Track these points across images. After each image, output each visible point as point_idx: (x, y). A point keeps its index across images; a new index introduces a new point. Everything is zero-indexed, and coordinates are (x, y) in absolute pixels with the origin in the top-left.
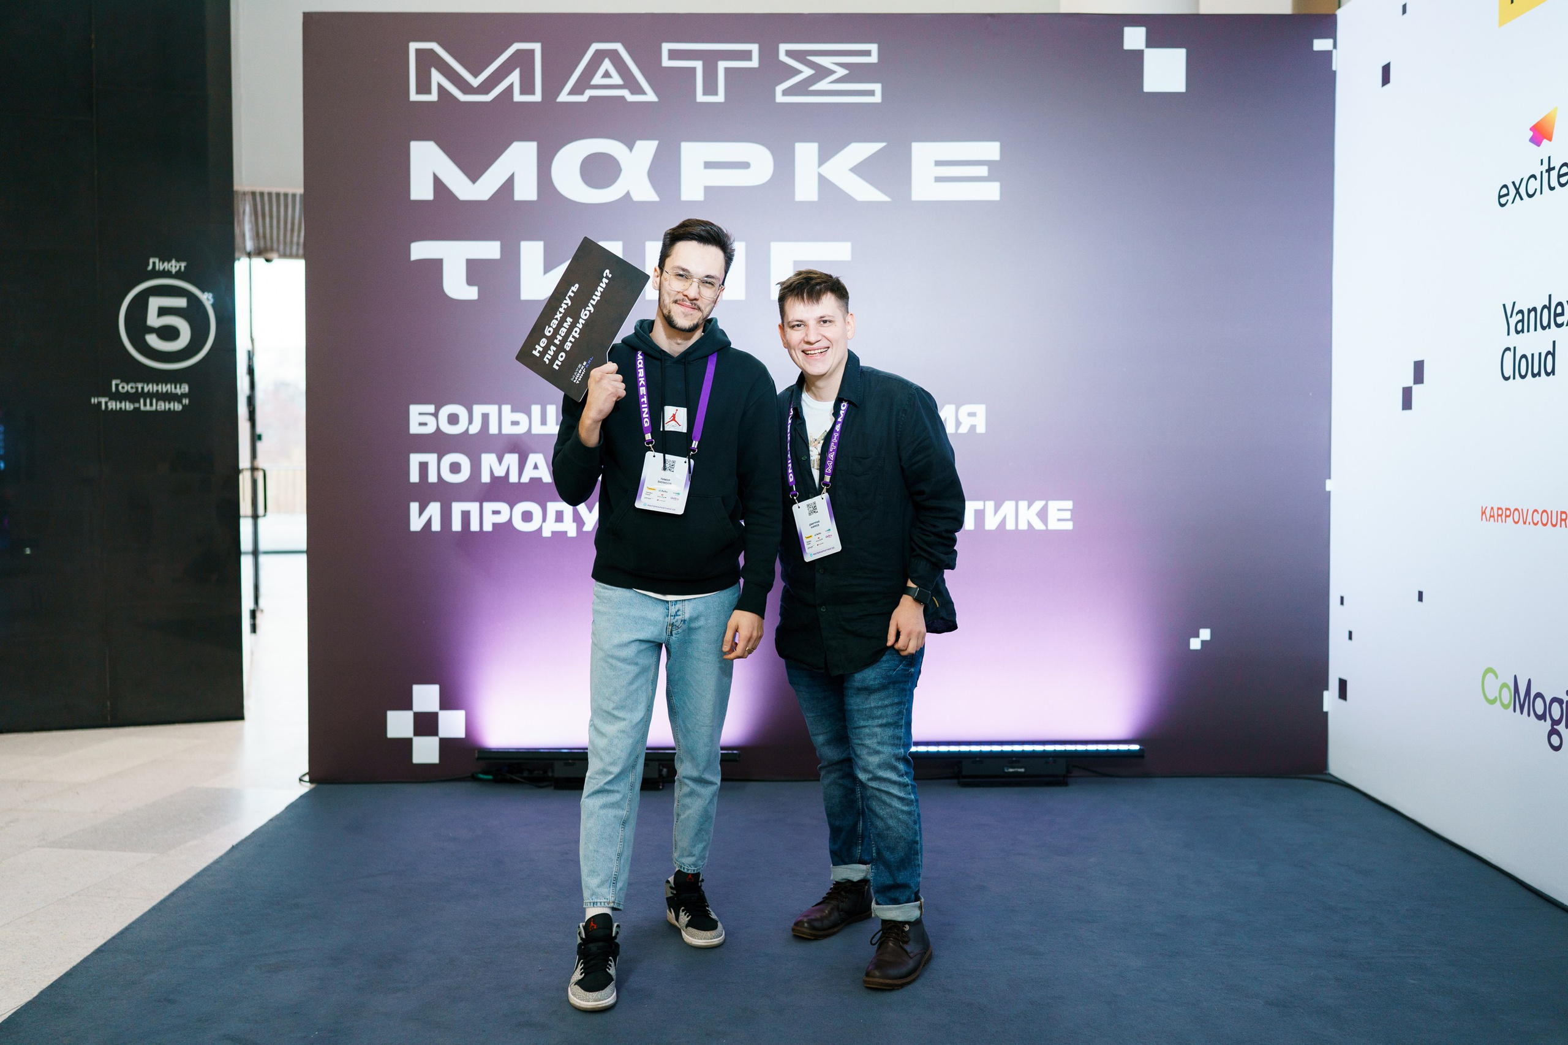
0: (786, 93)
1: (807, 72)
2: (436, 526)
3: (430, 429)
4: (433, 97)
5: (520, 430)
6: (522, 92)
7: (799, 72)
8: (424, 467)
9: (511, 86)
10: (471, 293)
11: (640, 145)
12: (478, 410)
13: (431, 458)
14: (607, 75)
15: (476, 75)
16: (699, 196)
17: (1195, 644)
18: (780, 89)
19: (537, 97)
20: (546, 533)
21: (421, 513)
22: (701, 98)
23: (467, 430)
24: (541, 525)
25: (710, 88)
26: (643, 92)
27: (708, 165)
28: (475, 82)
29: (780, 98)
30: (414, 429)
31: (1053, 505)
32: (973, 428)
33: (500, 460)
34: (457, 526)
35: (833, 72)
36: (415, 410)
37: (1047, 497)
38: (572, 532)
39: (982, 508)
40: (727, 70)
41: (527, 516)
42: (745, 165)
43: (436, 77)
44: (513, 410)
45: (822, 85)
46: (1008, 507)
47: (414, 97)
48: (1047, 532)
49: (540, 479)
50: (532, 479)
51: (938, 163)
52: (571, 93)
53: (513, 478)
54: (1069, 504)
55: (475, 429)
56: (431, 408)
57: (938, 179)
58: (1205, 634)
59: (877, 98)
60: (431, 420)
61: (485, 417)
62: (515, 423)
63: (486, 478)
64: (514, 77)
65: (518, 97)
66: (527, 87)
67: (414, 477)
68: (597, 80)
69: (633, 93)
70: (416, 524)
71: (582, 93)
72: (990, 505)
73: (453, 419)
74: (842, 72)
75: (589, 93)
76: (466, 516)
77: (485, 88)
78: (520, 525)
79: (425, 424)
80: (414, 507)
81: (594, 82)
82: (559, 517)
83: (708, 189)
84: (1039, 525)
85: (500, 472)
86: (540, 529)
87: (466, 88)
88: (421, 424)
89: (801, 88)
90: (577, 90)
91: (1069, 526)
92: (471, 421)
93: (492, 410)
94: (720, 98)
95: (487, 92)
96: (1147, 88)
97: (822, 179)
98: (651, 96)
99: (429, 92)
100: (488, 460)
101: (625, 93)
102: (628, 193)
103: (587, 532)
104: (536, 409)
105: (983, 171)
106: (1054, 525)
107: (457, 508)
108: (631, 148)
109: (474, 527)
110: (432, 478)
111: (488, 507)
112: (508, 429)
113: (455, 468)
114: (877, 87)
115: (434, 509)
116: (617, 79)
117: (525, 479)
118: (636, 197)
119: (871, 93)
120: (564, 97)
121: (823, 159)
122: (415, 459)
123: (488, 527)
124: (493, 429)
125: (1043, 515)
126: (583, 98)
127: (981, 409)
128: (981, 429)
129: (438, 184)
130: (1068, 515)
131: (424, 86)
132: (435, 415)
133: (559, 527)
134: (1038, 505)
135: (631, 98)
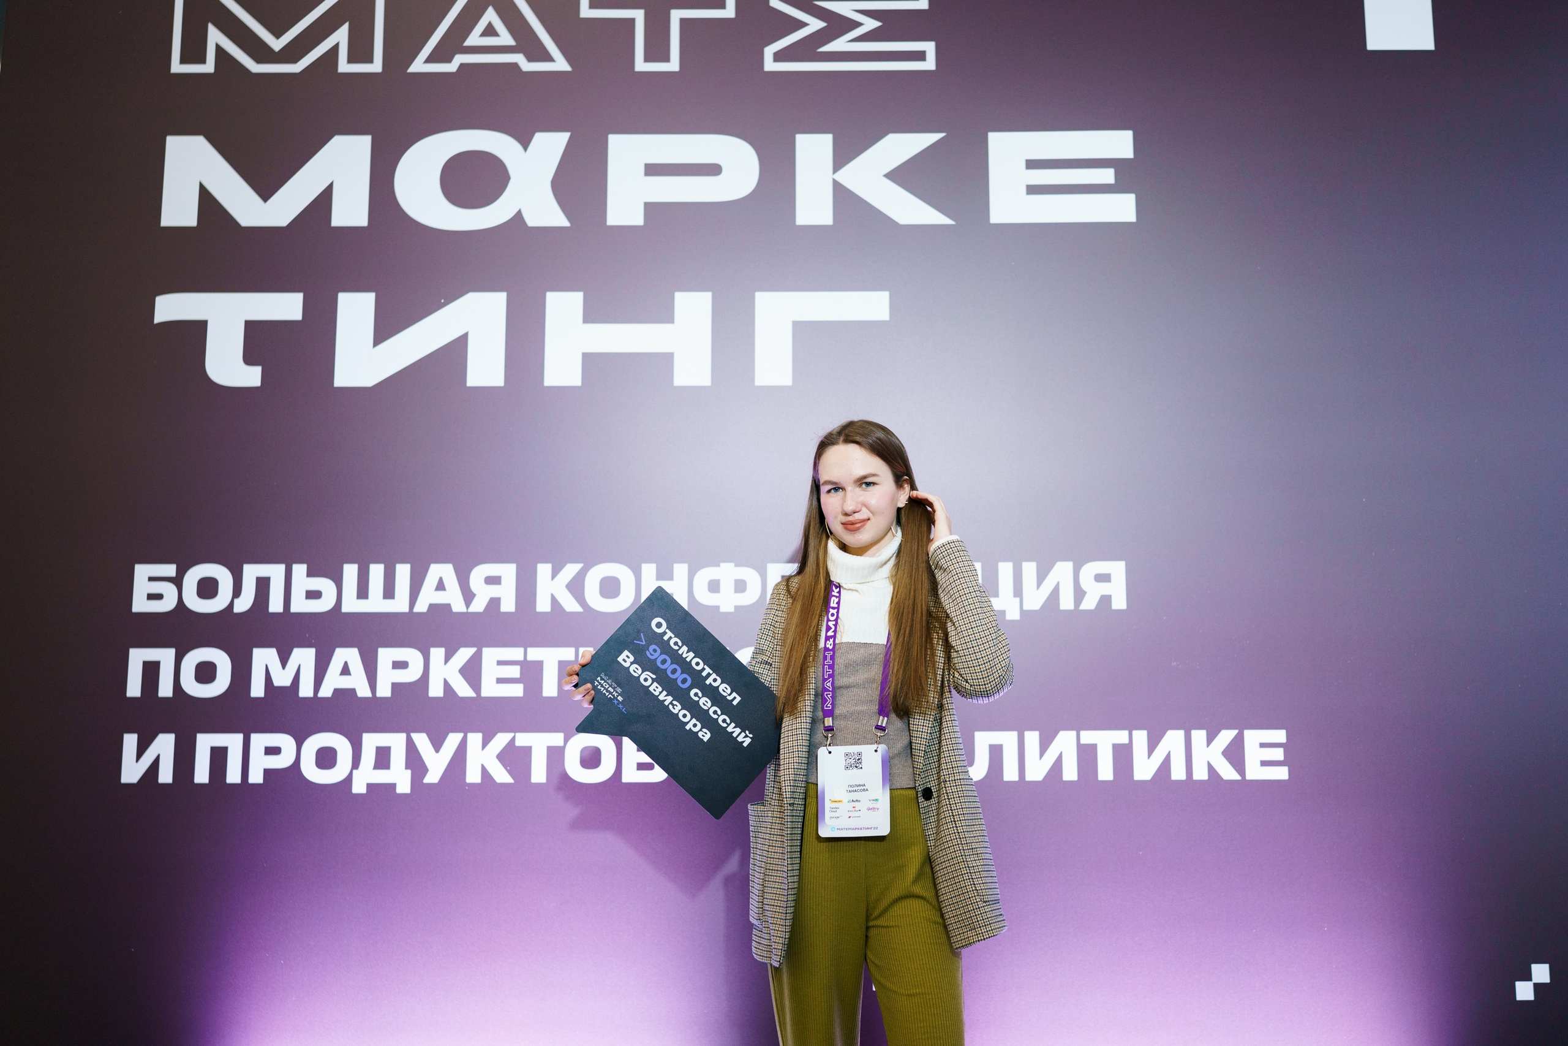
0: (779, 57)
1: (815, 24)
2: (166, 776)
3: (167, 605)
4: (209, 67)
5: (323, 605)
6: (351, 60)
7: (803, 25)
8: (151, 670)
9: (335, 48)
10: (251, 377)
11: (540, 138)
12: (251, 572)
13: (165, 656)
14: (490, 31)
15: (278, 35)
16: (637, 218)
17: (1524, 991)
18: (769, 51)
19: (376, 66)
20: (359, 787)
21: (140, 753)
22: (641, 65)
23: (231, 605)
24: (351, 774)
25: (657, 50)
26: (550, 59)
27: (652, 170)
28: (277, 44)
29: (770, 65)
30: (140, 604)
31: (1253, 738)
32: (1106, 600)
33: (284, 662)
34: (202, 774)
35: (858, 24)
36: (142, 572)
37: (1243, 723)
38: (404, 786)
39: (1126, 741)
40: (683, 21)
41: (326, 758)
42: (713, 170)
43: (215, 37)
44: (310, 574)
45: (840, 44)
46: (1173, 740)
47: (177, 67)
48: (1245, 785)
49: (353, 691)
50: (336, 691)
51: (1032, 164)
52: (431, 59)
53: (306, 690)
54: (1280, 736)
55: (243, 605)
56: (170, 570)
57: (1032, 190)
58: (1541, 973)
59: (930, 64)
60: (169, 591)
61: (263, 584)
62: (314, 595)
63: (257, 690)
64: (341, 36)
65: (344, 66)
66: (360, 51)
67: (134, 688)
68: (474, 39)
69: (530, 59)
70: (131, 771)
71: (449, 60)
72: (1140, 738)
73: (207, 588)
74: (871, 24)
75: (460, 59)
76: (219, 756)
77: (291, 53)
78: (312, 772)
79: (158, 597)
80: (130, 741)
81: (468, 43)
82: (383, 758)
83: (650, 208)
84: (1228, 773)
85: (282, 679)
86: (349, 780)
87: (260, 52)
88: (152, 597)
89: (807, 49)
90: (441, 54)
91: (1281, 773)
92: (237, 592)
93: (275, 572)
94: (673, 65)
95: (295, 60)
96: (1372, 45)
97: (839, 190)
98: (560, 64)
99: (202, 60)
100: (264, 658)
101: (519, 59)
102: (519, 215)
103: (430, 786)
104: (350, 572)
105: (1107, 176)
106: (1255, 772)
107: (205, 743)
108: (525, 145)
109: (233, 776)
110: (165, 689)
111: (260, 741)
112: (300, 605)
113: (205, 673)
114: (929, 47)
115: (164, 745)
116: (505, 38)
117: (326, 692)
118: (532, 221)
119: (920, 56)
120: (418, 66)
121: (841, 158)
122: (137, 657)
123: (256, 777)
124: (276, 605)
125: (1235, 754)
126: (451, 67)
127: (1117, 569)
128: (1120, 603)
129: (207, 201)
130: (1278, 754)
131: (194, 51)
132: (178, 581)
133: (382, 777)
134: (1226, 736)
135: (527, 66)
